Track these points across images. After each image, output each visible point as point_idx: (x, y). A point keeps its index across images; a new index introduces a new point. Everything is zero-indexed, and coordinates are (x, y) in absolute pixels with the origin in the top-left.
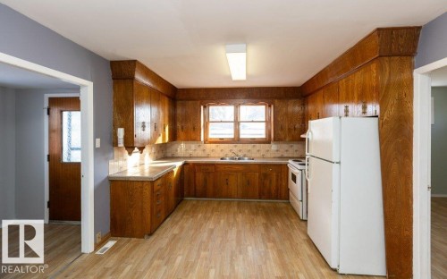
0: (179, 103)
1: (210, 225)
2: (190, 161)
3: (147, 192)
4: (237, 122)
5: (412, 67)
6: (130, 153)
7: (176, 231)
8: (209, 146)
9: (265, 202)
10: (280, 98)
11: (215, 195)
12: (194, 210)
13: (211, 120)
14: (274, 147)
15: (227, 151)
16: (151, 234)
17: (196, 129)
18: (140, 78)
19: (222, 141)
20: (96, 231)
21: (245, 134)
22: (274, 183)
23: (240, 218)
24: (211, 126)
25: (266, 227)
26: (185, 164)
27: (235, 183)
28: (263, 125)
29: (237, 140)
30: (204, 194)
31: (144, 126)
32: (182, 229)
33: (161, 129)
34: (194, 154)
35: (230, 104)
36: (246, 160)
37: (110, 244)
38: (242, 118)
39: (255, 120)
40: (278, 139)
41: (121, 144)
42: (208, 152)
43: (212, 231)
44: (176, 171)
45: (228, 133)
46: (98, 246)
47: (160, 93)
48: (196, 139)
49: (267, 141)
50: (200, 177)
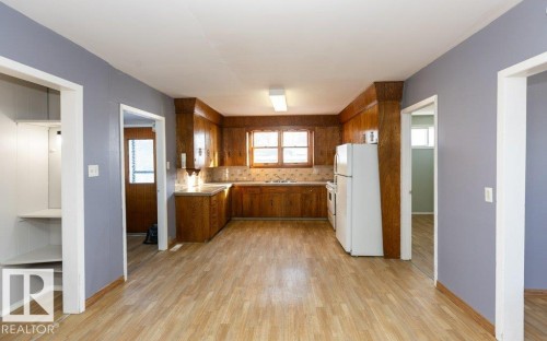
0: (225, 130)
1: (258, 235)
2: (237, 184)
3: (206, 205)
4: (281, 149)
5: (400, 108)
6: (190, 175)
7: (229, 238)
8: (254, 171)
9: (306, 220)
10: (320, 125)
11: (260, 216)
12: (242, 227)
13: (256, 145)
14: (315, 170)
15: (271, 175)
16: (210, 239)
17: (242, 154)
18: (198, 112)
19: (266, 166)
20: (169, 234)
21: (288, 159)
22: (314, 203)
23: (283, 231)
24: (255, 151)
25: (305, 235)
26: (233, 187)
27: (279, 203)
28: (306, 150)
29: (280, 165)
30: (251, 215)
31: (200, 152)
32: (234, 237)
33: (211, 155)
34: (240, 178)
35: (273, 131)
36: (289, 183)
37: (178, 246)
38: (285, 144)
39: (297, 146)
40: (318, 163)
41: (184, 167)
42: (253, 176)
43: (259, 238)
44: (226, 191)
45: (273, 158)
46: (170, 246)
47: (210, 122)
48: (242, 163)
49: (309, 166)
50: (246, 198)
